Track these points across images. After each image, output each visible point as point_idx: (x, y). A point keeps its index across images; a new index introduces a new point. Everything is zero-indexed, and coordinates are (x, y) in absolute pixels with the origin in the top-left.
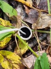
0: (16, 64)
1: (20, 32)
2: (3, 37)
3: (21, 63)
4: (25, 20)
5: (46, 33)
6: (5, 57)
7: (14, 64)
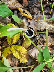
0: (24, 54)
1: (26, 32)
2: (14, 34)
3: (27, 53)
4: (28, 26)
5: (43, 33)
6: (16, 49)
7: (22, 55)
